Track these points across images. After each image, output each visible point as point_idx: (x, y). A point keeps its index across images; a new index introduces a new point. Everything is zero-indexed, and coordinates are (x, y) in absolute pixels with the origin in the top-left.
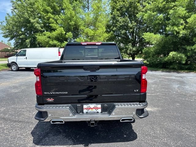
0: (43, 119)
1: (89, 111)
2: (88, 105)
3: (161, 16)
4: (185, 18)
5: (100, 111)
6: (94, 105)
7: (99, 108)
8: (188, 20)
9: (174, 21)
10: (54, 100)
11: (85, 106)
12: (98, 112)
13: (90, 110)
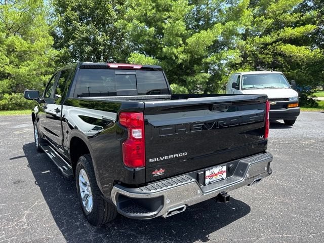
0: (155, 213)
1: (212, 180)
2: (211, 170)
3: (152, 30)
4: (184, 38)
5: (224, 176)
6: (219, 169)
7: (224, 172)
8: (188, 41)
9: (171, 39)
10: (164, 171)
11: (208, 173)
12: (222, 179)
13: (214, 177)
